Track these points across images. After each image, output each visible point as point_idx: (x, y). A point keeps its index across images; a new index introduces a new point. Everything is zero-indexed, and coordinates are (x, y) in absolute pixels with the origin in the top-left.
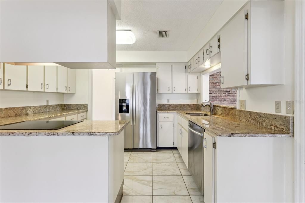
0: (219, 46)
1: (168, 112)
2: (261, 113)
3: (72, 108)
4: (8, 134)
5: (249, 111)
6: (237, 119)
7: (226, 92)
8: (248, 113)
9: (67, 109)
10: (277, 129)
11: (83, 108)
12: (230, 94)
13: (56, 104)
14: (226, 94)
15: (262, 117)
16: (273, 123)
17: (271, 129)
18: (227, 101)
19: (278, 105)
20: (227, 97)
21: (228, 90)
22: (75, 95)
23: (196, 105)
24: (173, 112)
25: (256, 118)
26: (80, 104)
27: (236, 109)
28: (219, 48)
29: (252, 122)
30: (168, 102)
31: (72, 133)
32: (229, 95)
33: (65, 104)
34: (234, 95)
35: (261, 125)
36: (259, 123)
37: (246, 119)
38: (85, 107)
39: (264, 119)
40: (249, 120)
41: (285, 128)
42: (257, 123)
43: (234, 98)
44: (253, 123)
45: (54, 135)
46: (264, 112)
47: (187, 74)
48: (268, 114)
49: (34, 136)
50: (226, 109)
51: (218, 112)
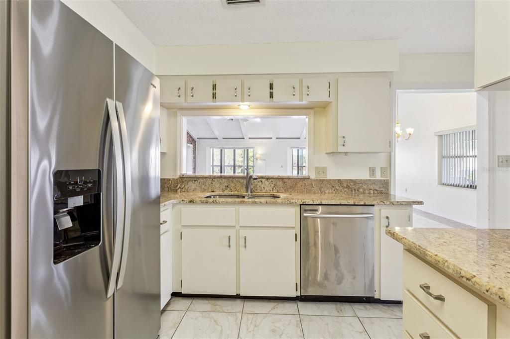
2: (357, 180)
6: (315, 192)
8: (337, 182)
10: (376, 192)
15: (358, 183)
16: (372, 187)
17: (370, 193)
19: (372, 171)
25: (351, 186)
29: (343, 191)
35: (356, 191)
36: (355, 190)
37: (333, 189)
39: (361, 185)
40: (339, 189)
41: (384, 190)
42: (352, 191)
44: (345, 191)
46: (360, 179)
48: (366, 180)
50: (286, 180)
51: (263, 186)
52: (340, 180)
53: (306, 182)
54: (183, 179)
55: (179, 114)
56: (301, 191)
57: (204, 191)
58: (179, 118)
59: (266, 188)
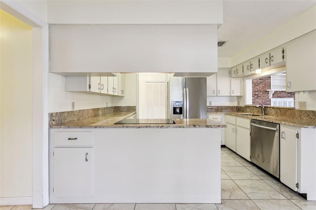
0: (283, 56)
1: (216, 113)
3: (122, 110)
4: (146, 127)
5: (312, 111)
6: (297, 118)
7: (255, 95)
9: (117, 111)
11: (132, 109)
12: (258, 96)
13: (111, 106)
14: (255, 97)
18: (255, 104)
20: (256, 100)
21: (257, 93)
22: (124, 97)
23: (237, 107)
24: (221, 113)
26: (129, 106)
27: (295, 109)
28: (283, 58)
30: (210, 104)
31: (194, 126)
32: (257, 98)
33: (115, 107)
34: (262, 98)
37: (309, 117)
38: (133, 109)
40: (313, 117)
43: (263, 101)
45: (180, 127)
47: (231, 78)
49: (165, 128)
50: (281, 109)
51: (271, 112)
52: (313, 111)
53: (292, 111)
54: (248, 107)
55: (245, 79)
56: (289, 117)
57: (251, 112)
58: (245, 80)
59: (273, 114)
